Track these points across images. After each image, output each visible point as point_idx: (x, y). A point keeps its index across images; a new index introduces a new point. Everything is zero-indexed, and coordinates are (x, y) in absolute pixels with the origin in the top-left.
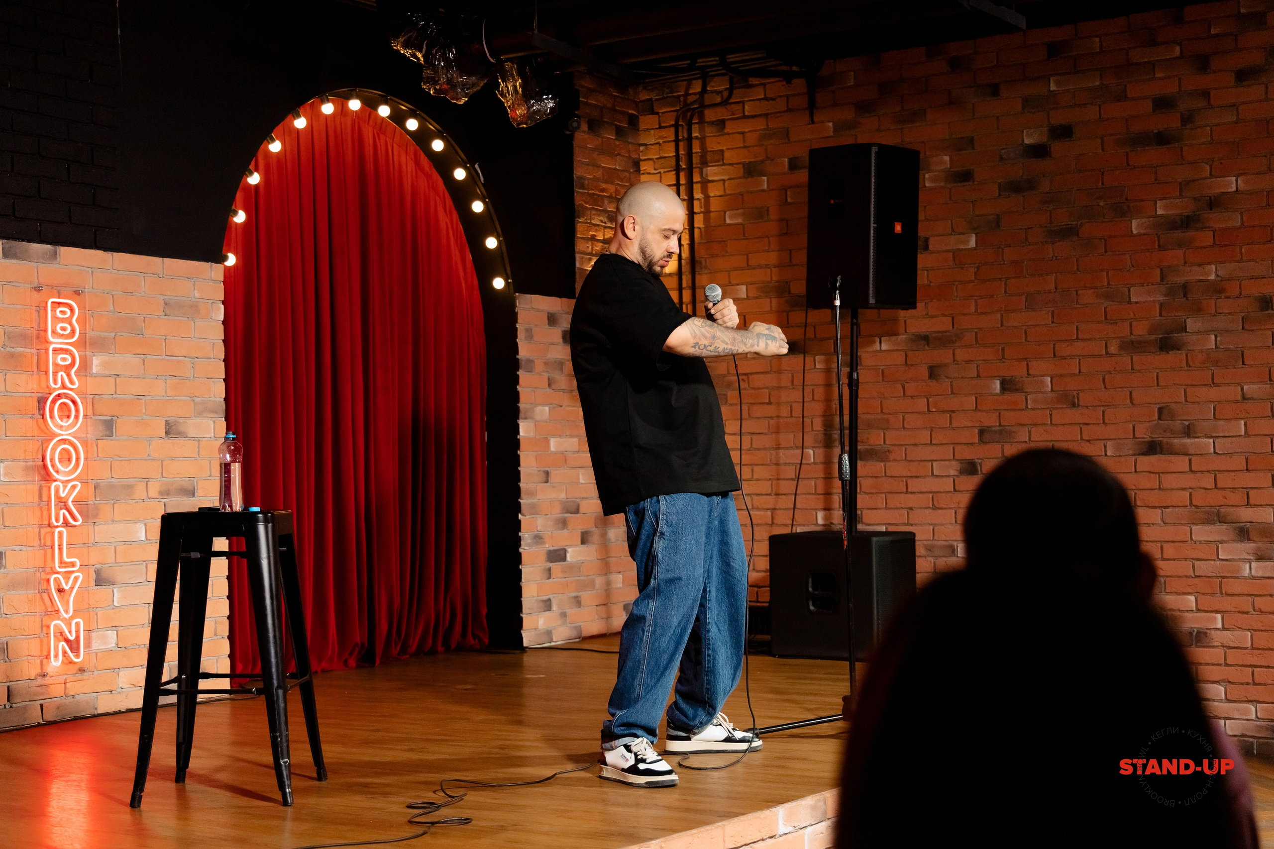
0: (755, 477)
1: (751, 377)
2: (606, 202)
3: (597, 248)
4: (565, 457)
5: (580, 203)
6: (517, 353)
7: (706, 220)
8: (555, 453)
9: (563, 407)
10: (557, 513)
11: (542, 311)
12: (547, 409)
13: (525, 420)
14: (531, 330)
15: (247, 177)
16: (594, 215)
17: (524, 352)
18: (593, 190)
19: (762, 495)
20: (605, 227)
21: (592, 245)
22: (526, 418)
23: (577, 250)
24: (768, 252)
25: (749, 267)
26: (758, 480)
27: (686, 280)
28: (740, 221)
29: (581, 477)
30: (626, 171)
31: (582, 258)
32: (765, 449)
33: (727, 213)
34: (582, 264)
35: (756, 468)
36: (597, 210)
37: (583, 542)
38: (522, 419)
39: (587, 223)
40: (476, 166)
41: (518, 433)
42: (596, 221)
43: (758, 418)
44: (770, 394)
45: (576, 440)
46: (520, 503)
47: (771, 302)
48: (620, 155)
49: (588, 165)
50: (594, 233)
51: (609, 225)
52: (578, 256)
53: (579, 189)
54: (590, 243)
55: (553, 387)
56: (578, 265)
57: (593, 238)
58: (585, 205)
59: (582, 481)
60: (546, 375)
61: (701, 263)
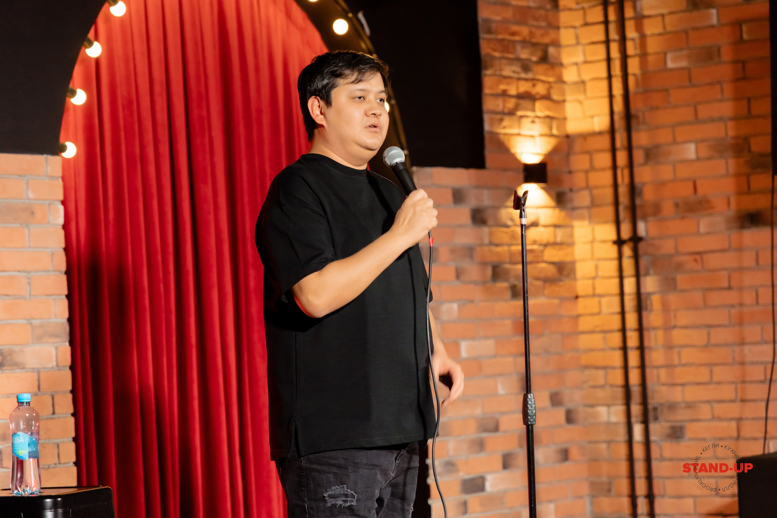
0: (716, 378)
1: (705, 256)
2: (519, 47)
3: (510, 106)
4: (480, 363)
5: (489, 51)
7: (643, 64)
8: (468, 359)
9: (475, 303)
10: (472, 433)
11: (447, 187)
12: (455, 306)
15: (86, 48)
16: (504, 64)
18: (502, 34)
19: (722, 401)
20: (519, 79)
21: (504, 102)
23: (485, 107)
24: (721, 101)
25: (697, 120)
26: (719, 383)
27: (620, 139)
28: (684, 64)
30: (542, 8)
31: (492, 118)
32: (726, 345)
33: (669, 57)
34: (491, 126)
35: (716, 369)
36: (508, 59)
37: (506, 466)
39: (497, 75)
40: (361, 16)
42: (507, 72)
43: (716, 307)
44: (729, 278)
45: (494, 341)
47: (727, 163)
49: (495, 4)
50: (505, 87)
51: (523, 75)
52: (486, 117)
53: (486, 34)
54: (500, 99)
55: (462, 278)
56: (487, 127)
57: (504, 94)
58: (492, 53)
59: (501, 391)
60: (452, 266)
61: (637, 117)
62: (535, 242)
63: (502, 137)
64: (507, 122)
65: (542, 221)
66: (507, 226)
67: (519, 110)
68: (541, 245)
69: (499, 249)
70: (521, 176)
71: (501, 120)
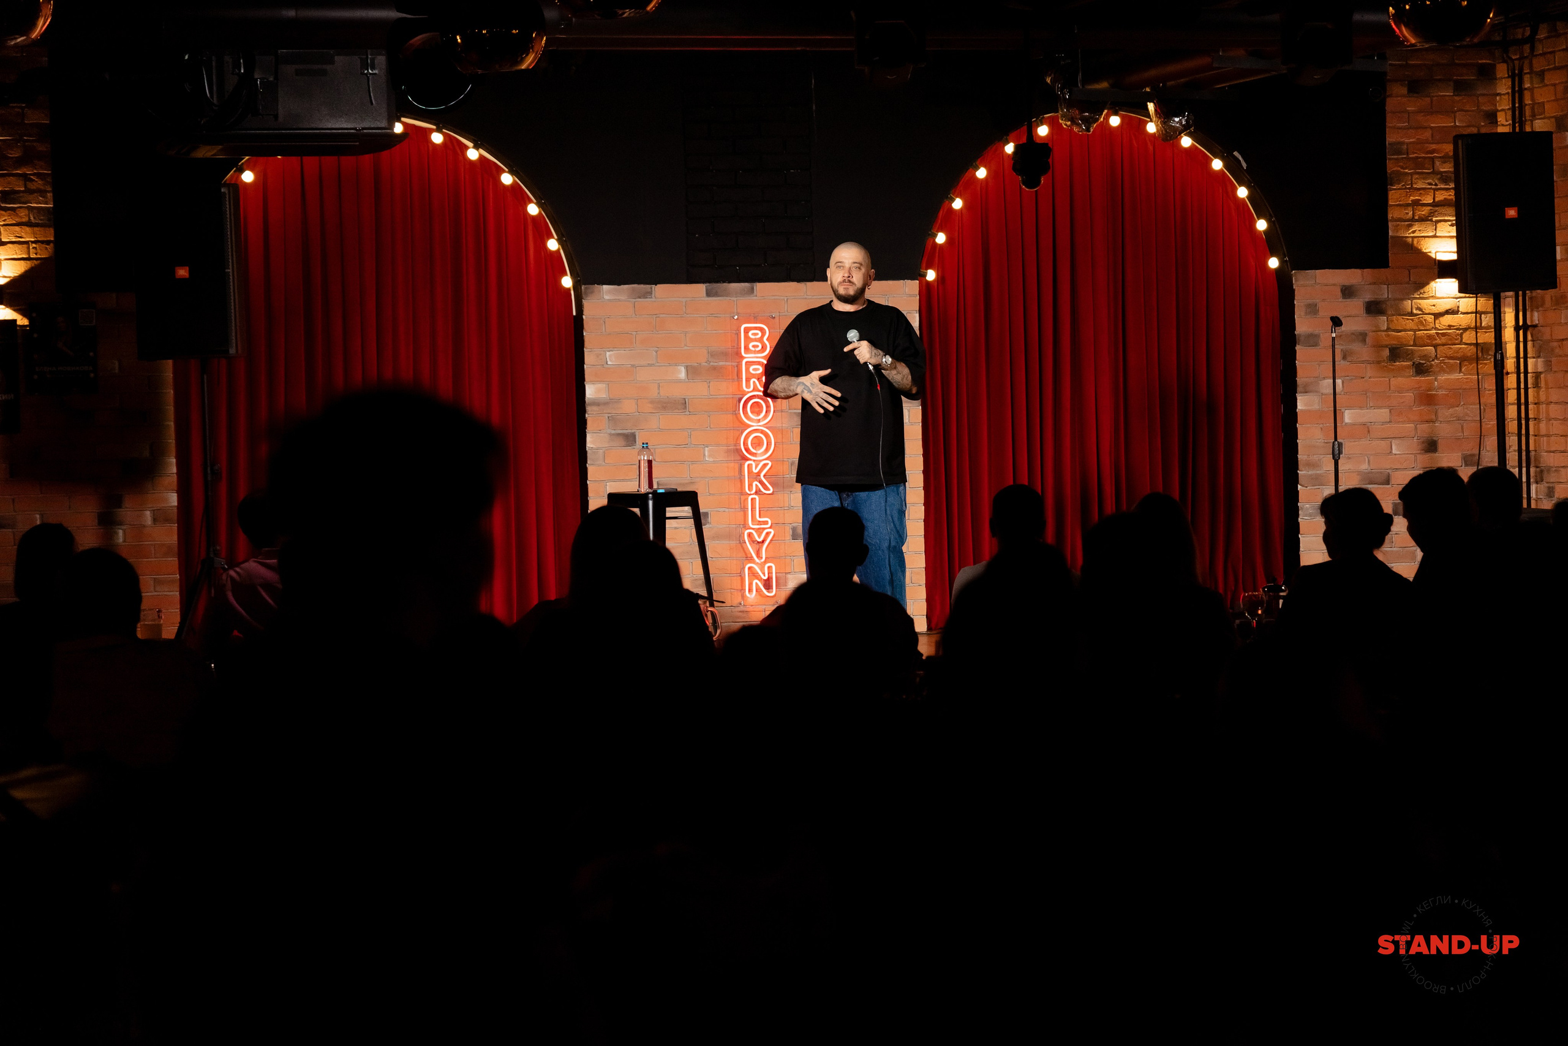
2: (1437, 163)
3: (1423, 213)
4: (1368, 428)
5: (1399, 169)
6: (1295, 329)
8: (1353, 425)
9: (1365, 378)
11: (1334, 285)
13: (1307, 394)
14: (1316, 305)
16: (1417, 178)
17: (1302, 326)
18: (1416, 153)
20: (1435, 190)
21: (1415, 210)
22: (1306, 392)
23: (1390, 216)
29: (1394, 447)
30: (1473, 126)
31: (1398, 225)
34: (1397, 232)
36: (1422, 173)
38: (1301, 393)
39: (1409, 189)
40: (1236, 153)
41: (1297, 408)
42: (1420, 185)
45: (1388, 410)
46: (1298, 474)
48: (1463, 110)
49: (1408, 129)
50: (1417, 198)
51: (1442, 187)
52: (1390, 224)
53: (1391, 155)
54: (1410, 208)
55: (1349, 359)
56: (1390, 233)
57: (1416, 204)
58: (1402, 170)
59: (1397, 451)
62: (1450, 327)
63: (1410, 240)
64: (1416, 227)
65: (1460, 310)
66: (1412, 314)
67: (1437, 217)
68: (1457, 329)
69: (1399, 334)
70: (1436, 271)
71: (1410, 226)
